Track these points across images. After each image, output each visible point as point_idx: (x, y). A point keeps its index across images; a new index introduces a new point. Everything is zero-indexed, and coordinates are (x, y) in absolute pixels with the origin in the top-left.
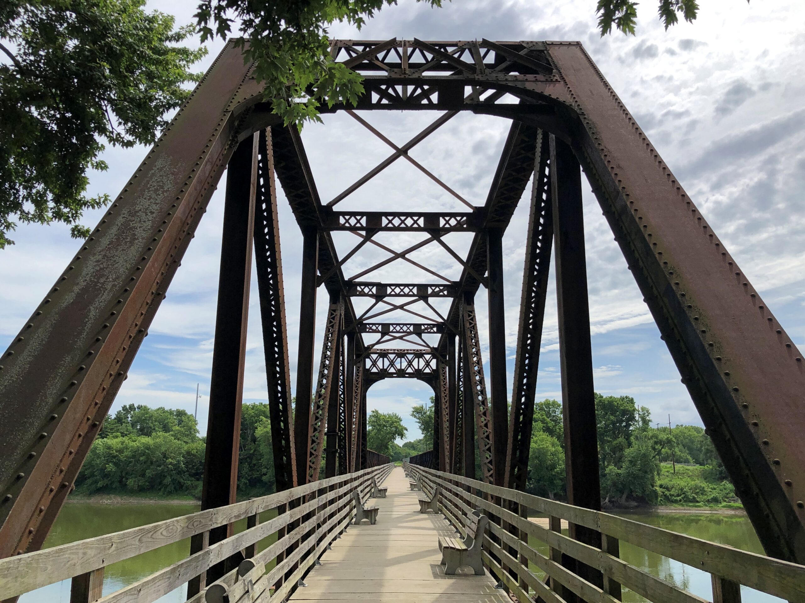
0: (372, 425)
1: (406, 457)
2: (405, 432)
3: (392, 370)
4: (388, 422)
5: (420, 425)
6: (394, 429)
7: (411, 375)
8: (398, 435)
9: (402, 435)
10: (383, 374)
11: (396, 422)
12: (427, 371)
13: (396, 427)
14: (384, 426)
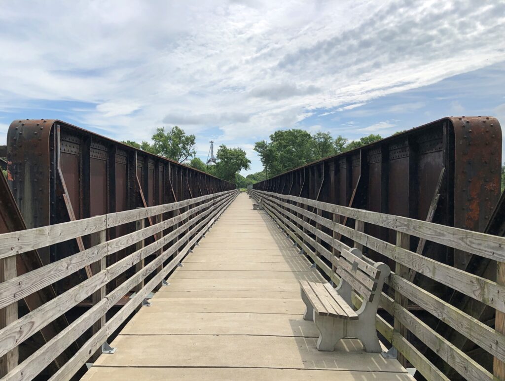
0: (220, 158)
1: (249, 185)
2: (249, 163)
4: (234, 155)
5: (262, 157)
6: (239, 161)
8: (243, 167)
9: (246, 167)
11: (241, 155)
13: (241, 160)
14: (231, 158)
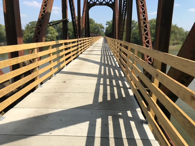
3: (98, 3)
7: (105, 5)
10: (94, 4)
12: (111, 3)
